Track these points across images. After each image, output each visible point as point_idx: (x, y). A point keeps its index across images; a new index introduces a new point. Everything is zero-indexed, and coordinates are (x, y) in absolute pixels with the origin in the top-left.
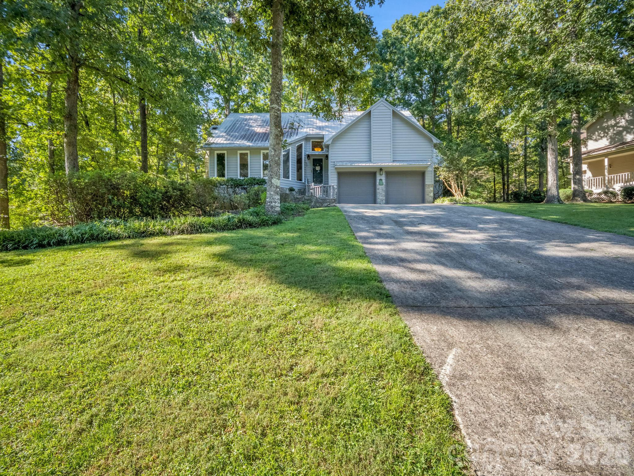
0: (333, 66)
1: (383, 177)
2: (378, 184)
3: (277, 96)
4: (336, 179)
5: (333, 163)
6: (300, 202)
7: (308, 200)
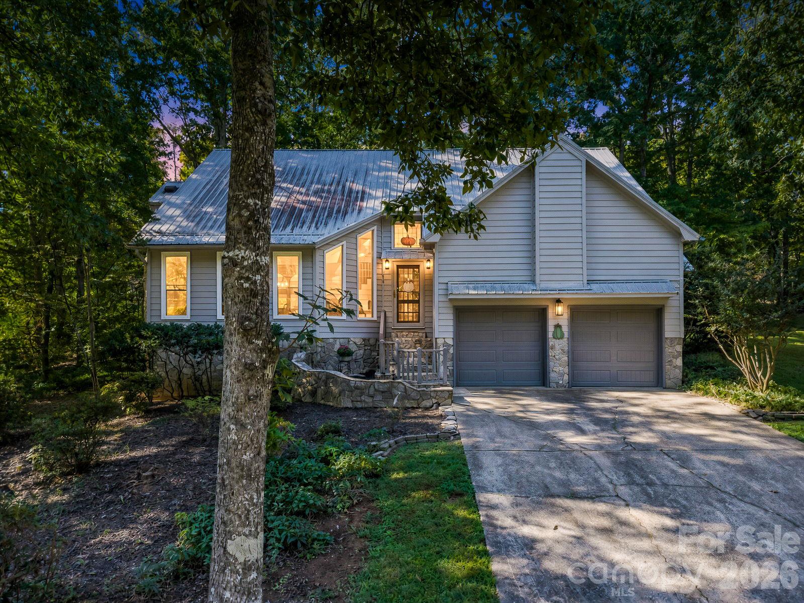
0: (455, 80)
1: (563, 321)
2: (550, 335)
3: (252, 216)
5: (444, 287)
6: (363, 398)
7: (383, 392)
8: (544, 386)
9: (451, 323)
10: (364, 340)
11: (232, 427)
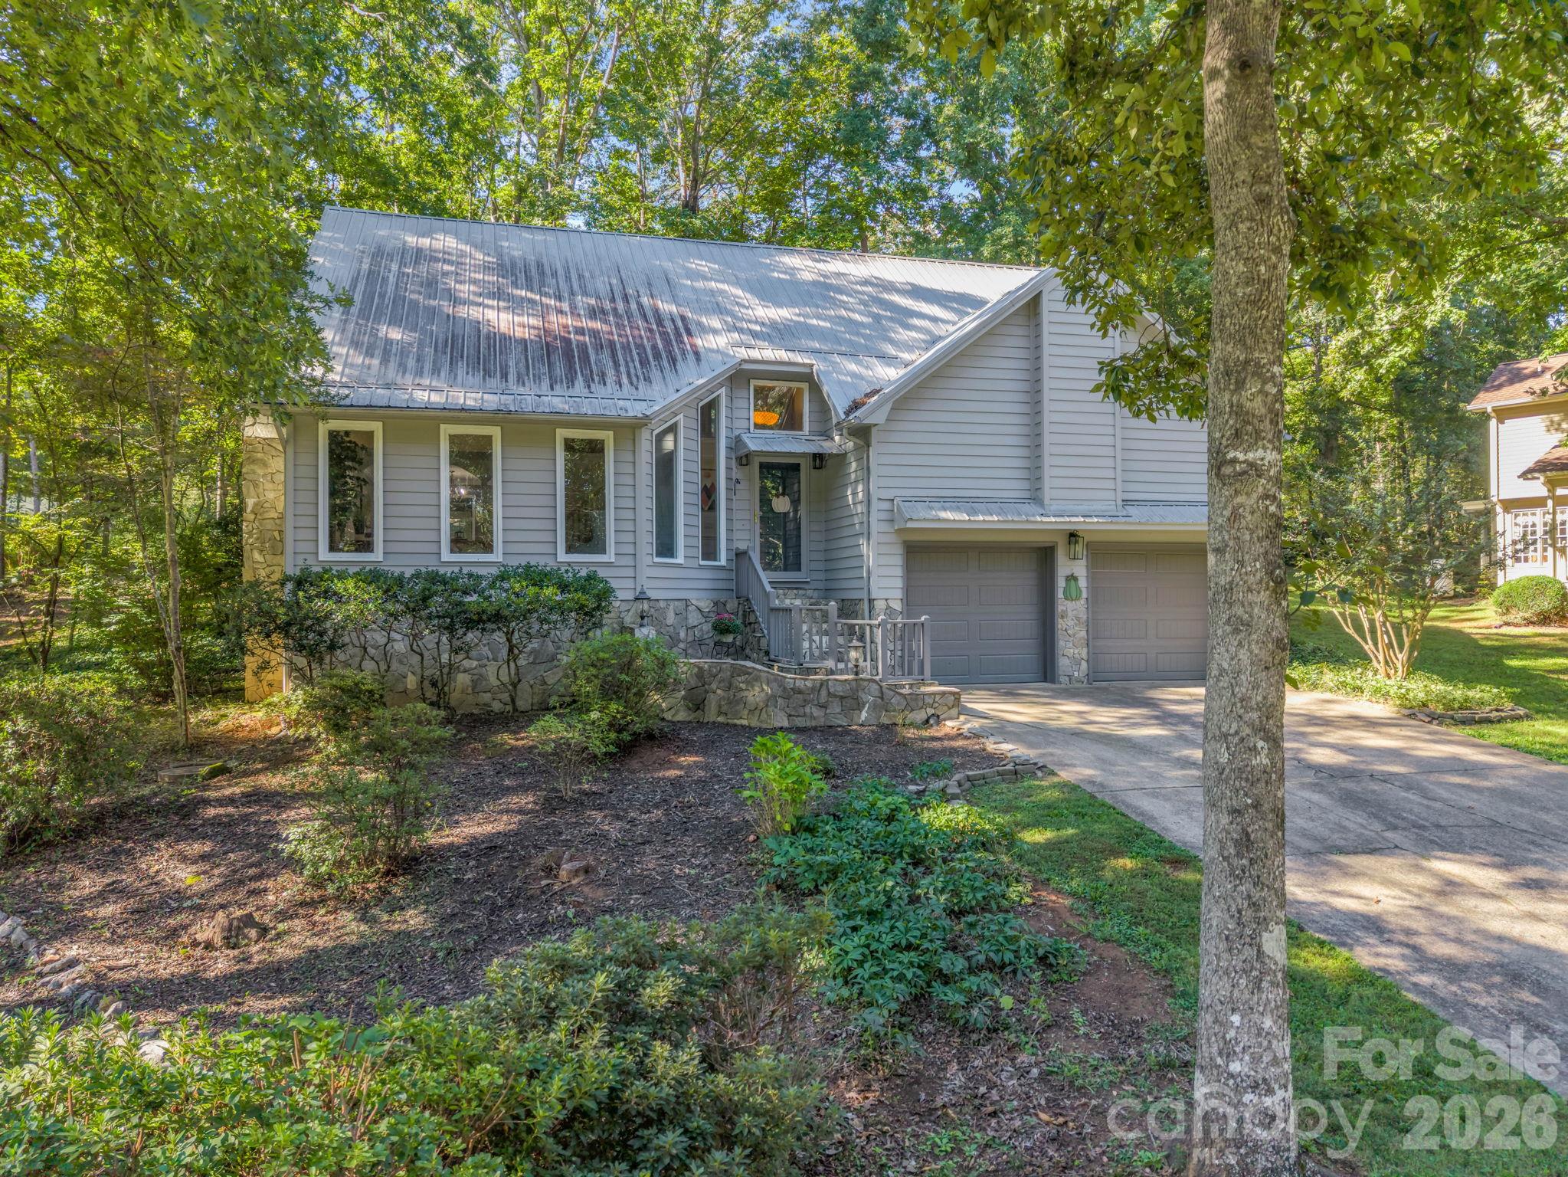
1: (1080, 569)
2: (1060, 594)
4: (899, 571)
5: (886, 505)
6: (808, 710)
7: (842, 698)
8: (1045, 681)
9: (899, 572)
10: (716, 604)
11: (1260, 744)
